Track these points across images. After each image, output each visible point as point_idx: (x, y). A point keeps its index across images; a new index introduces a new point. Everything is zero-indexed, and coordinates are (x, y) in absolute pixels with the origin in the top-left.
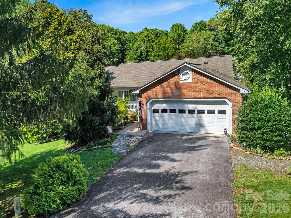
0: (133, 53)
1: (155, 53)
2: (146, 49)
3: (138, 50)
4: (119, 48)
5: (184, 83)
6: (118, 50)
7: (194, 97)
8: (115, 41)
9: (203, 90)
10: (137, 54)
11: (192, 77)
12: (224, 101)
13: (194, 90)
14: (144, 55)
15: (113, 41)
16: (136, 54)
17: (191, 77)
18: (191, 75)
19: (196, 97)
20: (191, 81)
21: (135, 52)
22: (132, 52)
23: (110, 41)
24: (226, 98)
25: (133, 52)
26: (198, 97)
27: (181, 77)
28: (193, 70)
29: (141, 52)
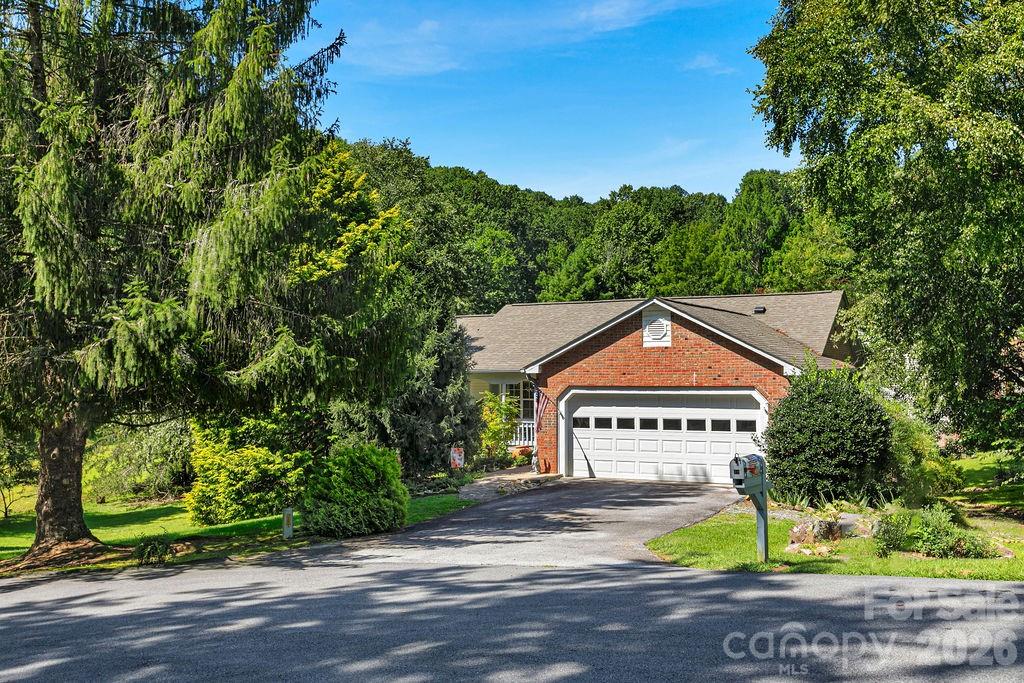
0: (565, 282)
1: (659, 284)
2: (620, 266)
3: (588, 271)
4: (513, 261)
5: (654, 348)
6: (511, 268)
7: (677, 384)
8: (499, 233)
9: (697, 366)
10: (582, 287)
11: (673, 332)
12: (751, 396)
13: (677, 365)
14: (613, 289)
15: (495, 233)
16: (577, 286)
17: (669, 333)
18: (669, 328)
19: (682, 385)
20: (669, 344)
21: (575, 275)
22: (563, 277)
23: (481, 234)
24: (753, 388)
25: (565, 278)
26: (687, 384)
27: (645, 334)
28: (674, 318)
29: (597, 278)
